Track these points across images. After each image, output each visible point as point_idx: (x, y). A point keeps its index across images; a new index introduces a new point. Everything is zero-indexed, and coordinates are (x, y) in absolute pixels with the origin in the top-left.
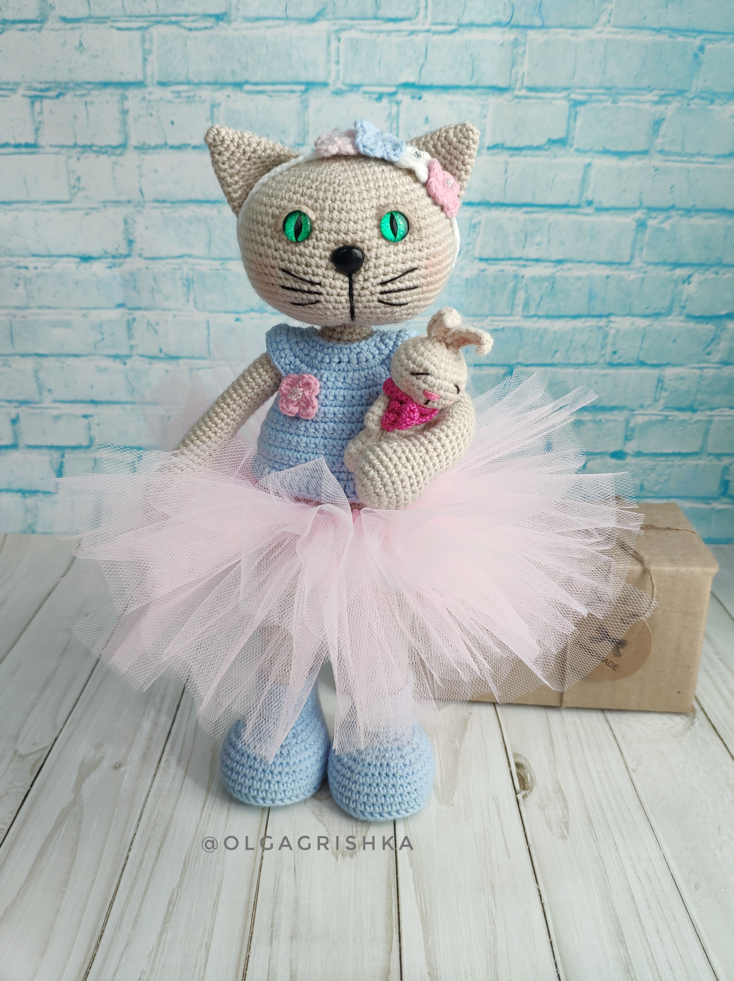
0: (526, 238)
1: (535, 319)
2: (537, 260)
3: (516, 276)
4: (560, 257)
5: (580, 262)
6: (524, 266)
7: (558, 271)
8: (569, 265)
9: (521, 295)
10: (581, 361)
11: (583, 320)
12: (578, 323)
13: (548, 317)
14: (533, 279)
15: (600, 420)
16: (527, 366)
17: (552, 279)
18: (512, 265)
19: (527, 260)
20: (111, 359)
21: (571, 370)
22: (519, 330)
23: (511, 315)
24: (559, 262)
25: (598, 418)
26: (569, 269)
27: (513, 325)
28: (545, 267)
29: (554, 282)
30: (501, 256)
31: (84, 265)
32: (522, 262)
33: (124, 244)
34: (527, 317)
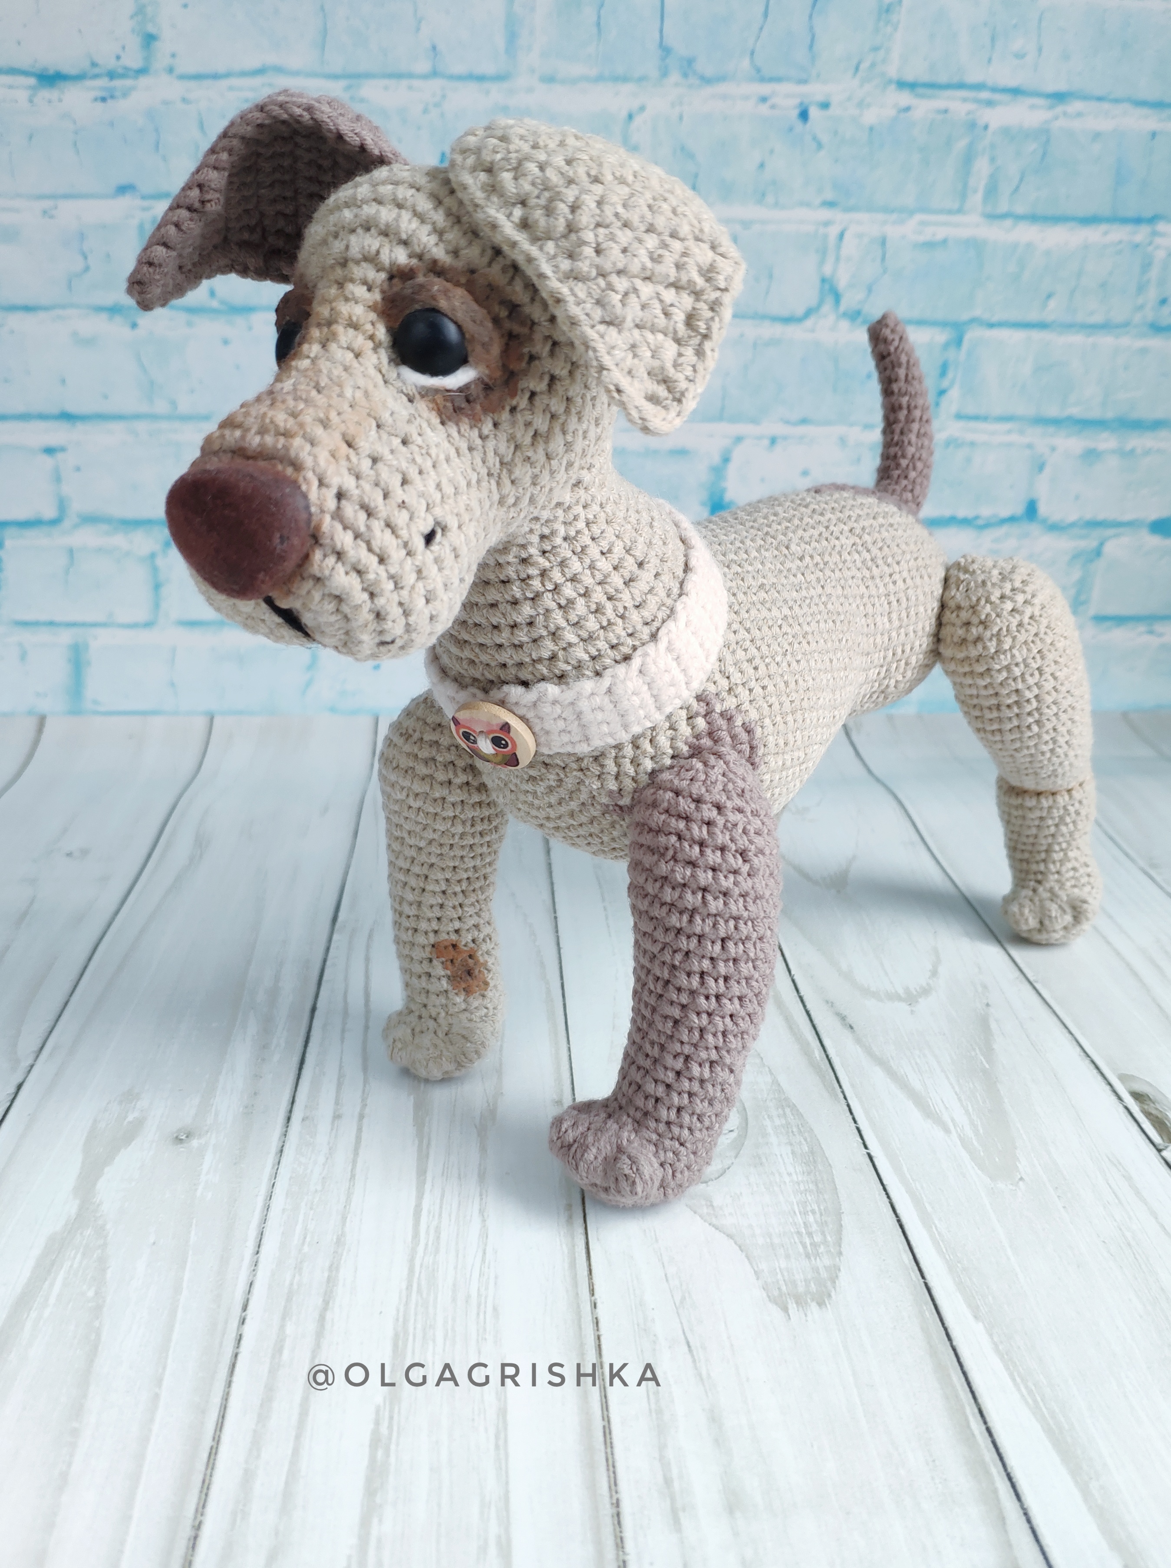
0: (993, 39)
1: (1008, 222)
2: (1016, 92)
3: (972, 125)
4: (1062, 86)
5: (1100, 99)
6: (990, 103)
7: (1056, 118)
8: (1077, 106)
9: (982, 167)
10: (1098, 318)
11: (1104, 227)
12: (1093, 235)
13: (1033, 218)
14: (1006, 132)
15: (1132, 451)
16: (991, 326)
17: (1043, 135)
18: (965, 100)
19: (994, 90)
20: (104, 316)
21: (1077, 339)
22: (976, 246)
23: (960, 211)
24: (1059, 97)
25: (1129, 447)
26: (1079, 115)
27: (965, 233)
28: (1032, 107)
29: (1048, 141)
30: (943, 79)
31: (45, 94)
32: (985, 95)
33: (134, 43)
34: (993, 217)
